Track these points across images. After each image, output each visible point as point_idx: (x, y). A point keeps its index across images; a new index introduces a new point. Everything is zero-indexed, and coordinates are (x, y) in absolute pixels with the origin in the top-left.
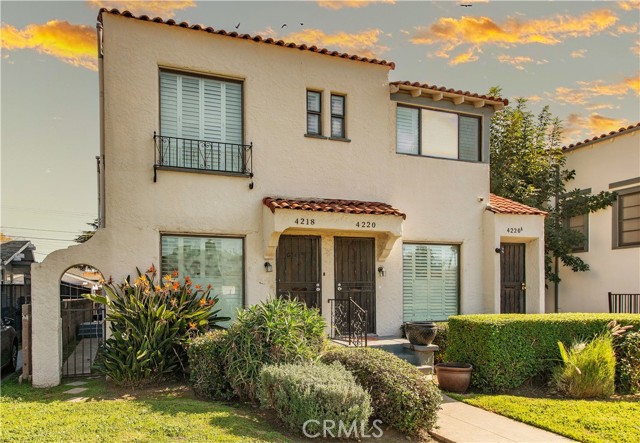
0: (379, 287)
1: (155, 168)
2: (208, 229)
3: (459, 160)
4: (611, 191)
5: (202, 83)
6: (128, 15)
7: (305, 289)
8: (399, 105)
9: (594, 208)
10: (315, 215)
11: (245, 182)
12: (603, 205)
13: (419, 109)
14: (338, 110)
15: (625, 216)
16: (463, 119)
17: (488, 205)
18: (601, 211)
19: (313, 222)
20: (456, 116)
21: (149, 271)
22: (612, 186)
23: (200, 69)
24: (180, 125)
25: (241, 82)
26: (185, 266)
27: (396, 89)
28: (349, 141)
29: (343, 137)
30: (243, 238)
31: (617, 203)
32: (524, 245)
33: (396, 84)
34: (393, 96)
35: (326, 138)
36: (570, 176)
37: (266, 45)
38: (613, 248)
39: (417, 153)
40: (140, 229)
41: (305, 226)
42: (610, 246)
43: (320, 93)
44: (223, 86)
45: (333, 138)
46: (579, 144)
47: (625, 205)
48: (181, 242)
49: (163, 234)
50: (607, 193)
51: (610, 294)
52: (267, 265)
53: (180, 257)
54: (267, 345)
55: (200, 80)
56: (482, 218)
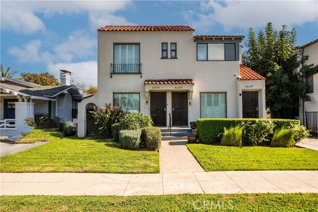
1: (111, 73)
2: (127, 91)
3: (225, 60)
5: (127, 46)
6: (104, 31)
7: (161, 110)
8: (198, 43)
10: (160, 85)
11: (140, 75)
13: (207, 44)
14: (173, 48)
16: (226, 45)
17: (238, 77)
19: (159, 88)
20: (223, 44)
24: (120, 59)
25: (139, 44)
26: (121, 103)
28: (178, 59)
29: (176, 58)
30: (139, 93)
32: (257, 92)
34: (195, 40)
35: (169, 58)
39: (206, 60)
40: (107, 92)
41: (156, 89)
43: (167, 43)
44: (134, 46)
45: (172, 58)
48: (120, 96)
49: (114, 93)
51: (306, 112)
52: (147, 102)
53: (120, 100)
56: (236, 82)
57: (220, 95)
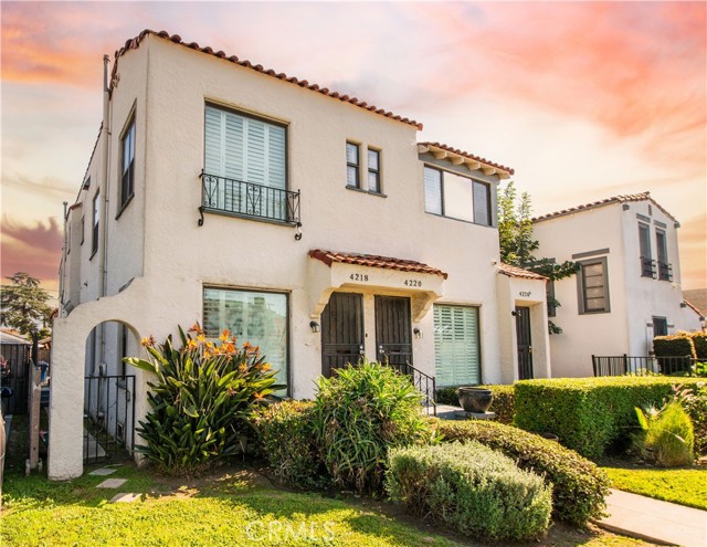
0: (415, 350)
1: (202, 210)
2: (254, 283)
3: (474, 223)
4: (574, 261)
5: (246, 122)
6: (176, 40)
7: (349, 352)
8: (426, 165)
9: (560, 276)
10: (369, 271)
11: (288, 233)
12: (568, 274)
13: (441, 171)
14: (373, 165)
15: (588, 284)
16: (476, 184)
17: (500, 268)
18: (566, 278)
19: (366, 278)
20: (471, 181)
21: (191, 330)
22: (574, 256)
23: (248, 108)
24: (223, 165)
25: (285, 126)
26: (229, 325)
27: (426, 150)
28: (385, 197)
29: (378, 191)
30: (288, 293)
31: (580, 272)
32: (528, 308)
33: (426, 145)
34: (421, 156)
35: (365, 192)
36: (534, 246)
37: (309, 91)
38: (580, 313)
39: (440, 213)
40: (183, 280)
41: (360, 281)
42: (577, 311)
43: (357, 146)
44: (267, 128)
45: (370, 192)
46: (541, 218)
47: (587, 274)
48: (223, 296)
49: (206, 287)
50: (571, 263)
51: (593, 357)
52: (312, 324)
53: (222, 314)
54: (378, 421)
55: (243, 118)
56: (497, 282)
57: (465, 310)
